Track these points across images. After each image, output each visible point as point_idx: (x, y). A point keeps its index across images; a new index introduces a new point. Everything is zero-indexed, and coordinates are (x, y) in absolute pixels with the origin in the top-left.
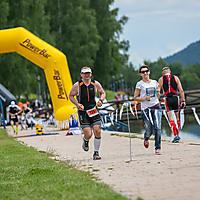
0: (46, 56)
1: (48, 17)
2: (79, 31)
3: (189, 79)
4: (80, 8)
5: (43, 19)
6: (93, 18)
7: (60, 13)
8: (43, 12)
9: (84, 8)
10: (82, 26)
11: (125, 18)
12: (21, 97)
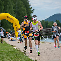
0: (13, 20)
1: (14, 10)
2: (22, 13)
3: (50, 25)
4: (22, 7)
5: (13, 10)
6: (25, 10)
7: (17, 9)
8: (13, 8)
9: (23, 7)
10: (23, 12)
11: (34, 10)
12: (7, 30)
